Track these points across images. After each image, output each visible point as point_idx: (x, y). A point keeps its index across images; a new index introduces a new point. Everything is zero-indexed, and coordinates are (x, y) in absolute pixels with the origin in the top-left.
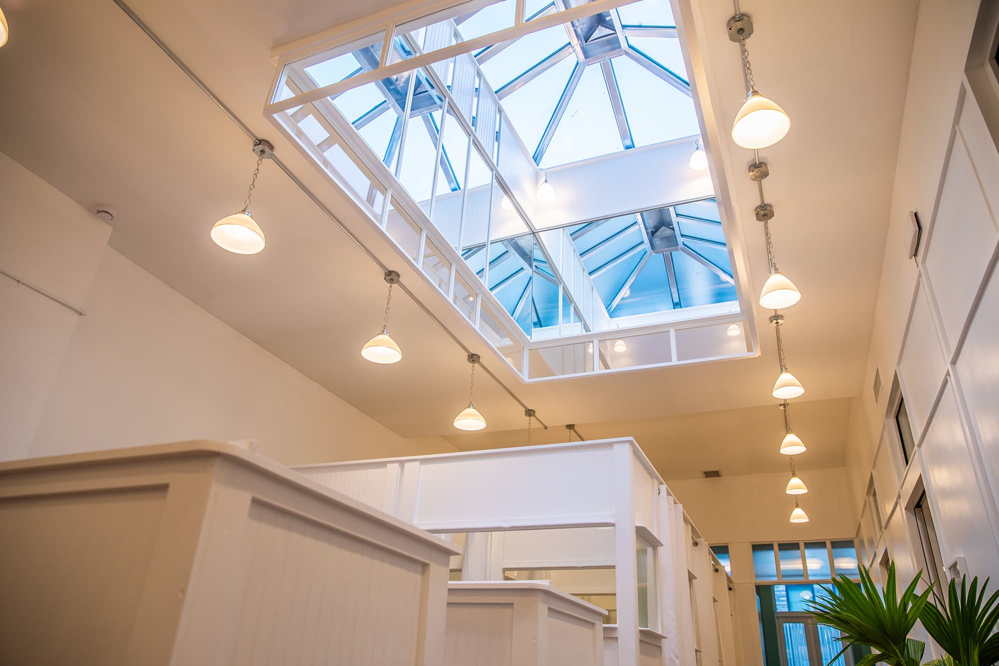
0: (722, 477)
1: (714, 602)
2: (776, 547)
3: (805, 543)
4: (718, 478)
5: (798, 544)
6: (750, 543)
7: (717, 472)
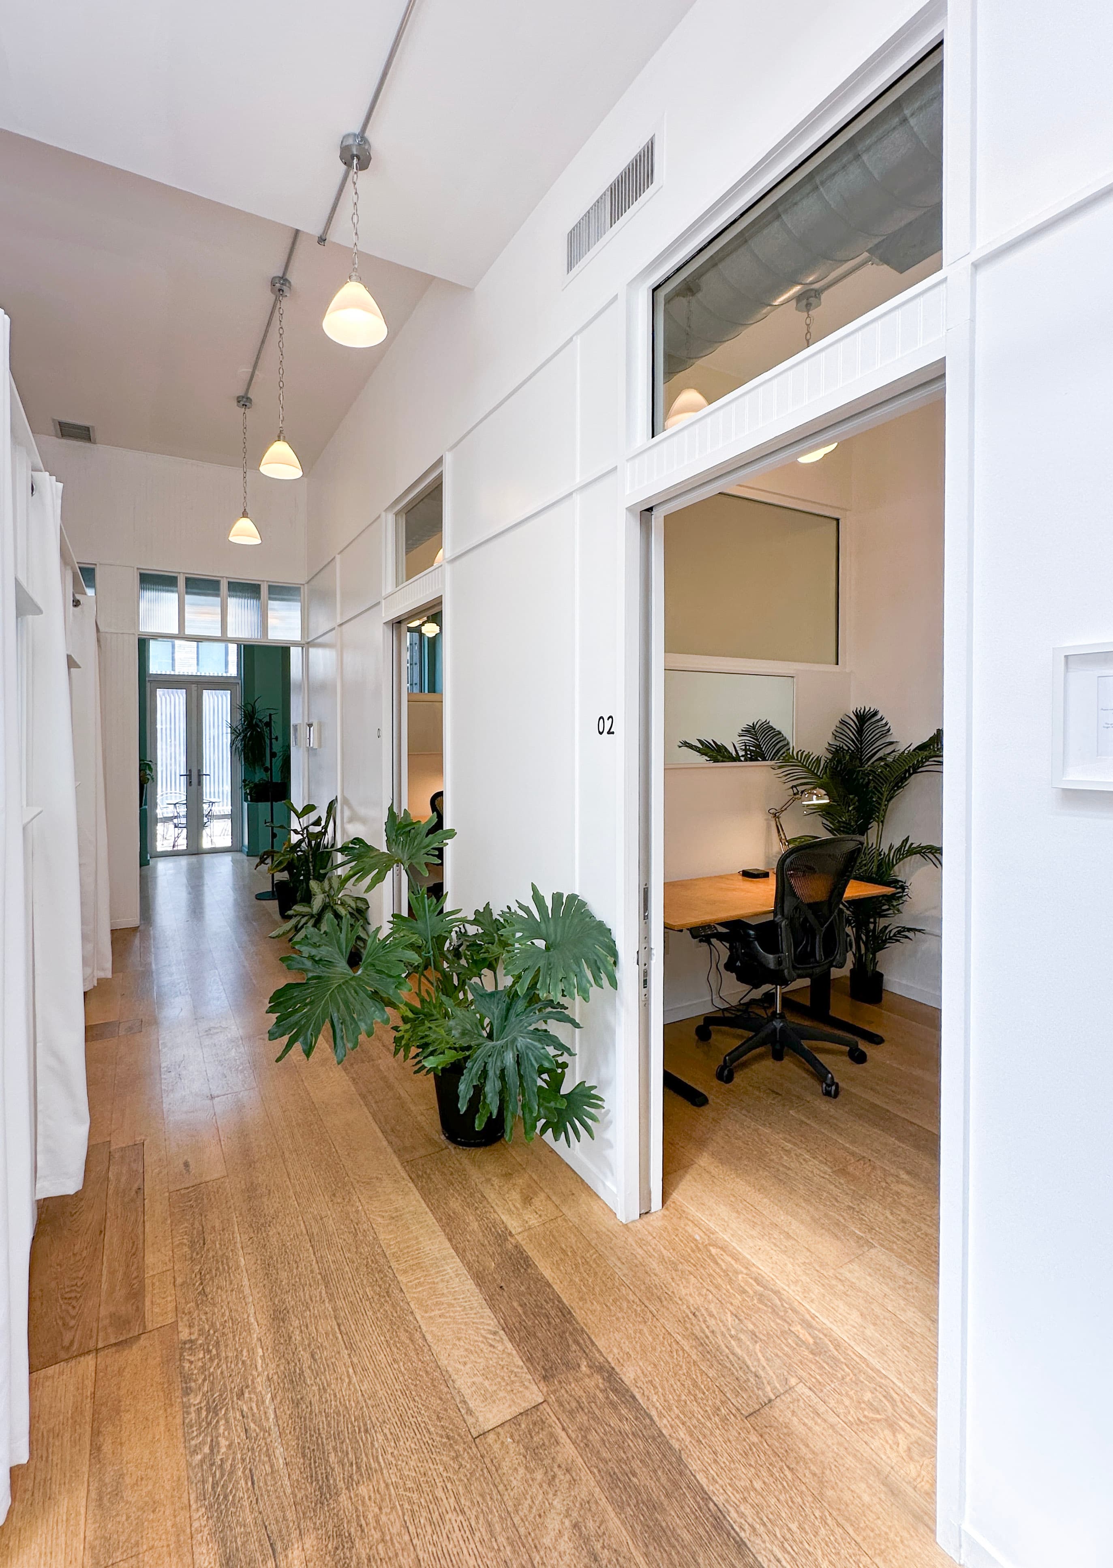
0: (95, 443)
1: (69, 668)
2: (181, 583)
3: (229, 583)
4: (88, 445)
5: (217, 583)
6: (138, 569)
7: (87, 429)
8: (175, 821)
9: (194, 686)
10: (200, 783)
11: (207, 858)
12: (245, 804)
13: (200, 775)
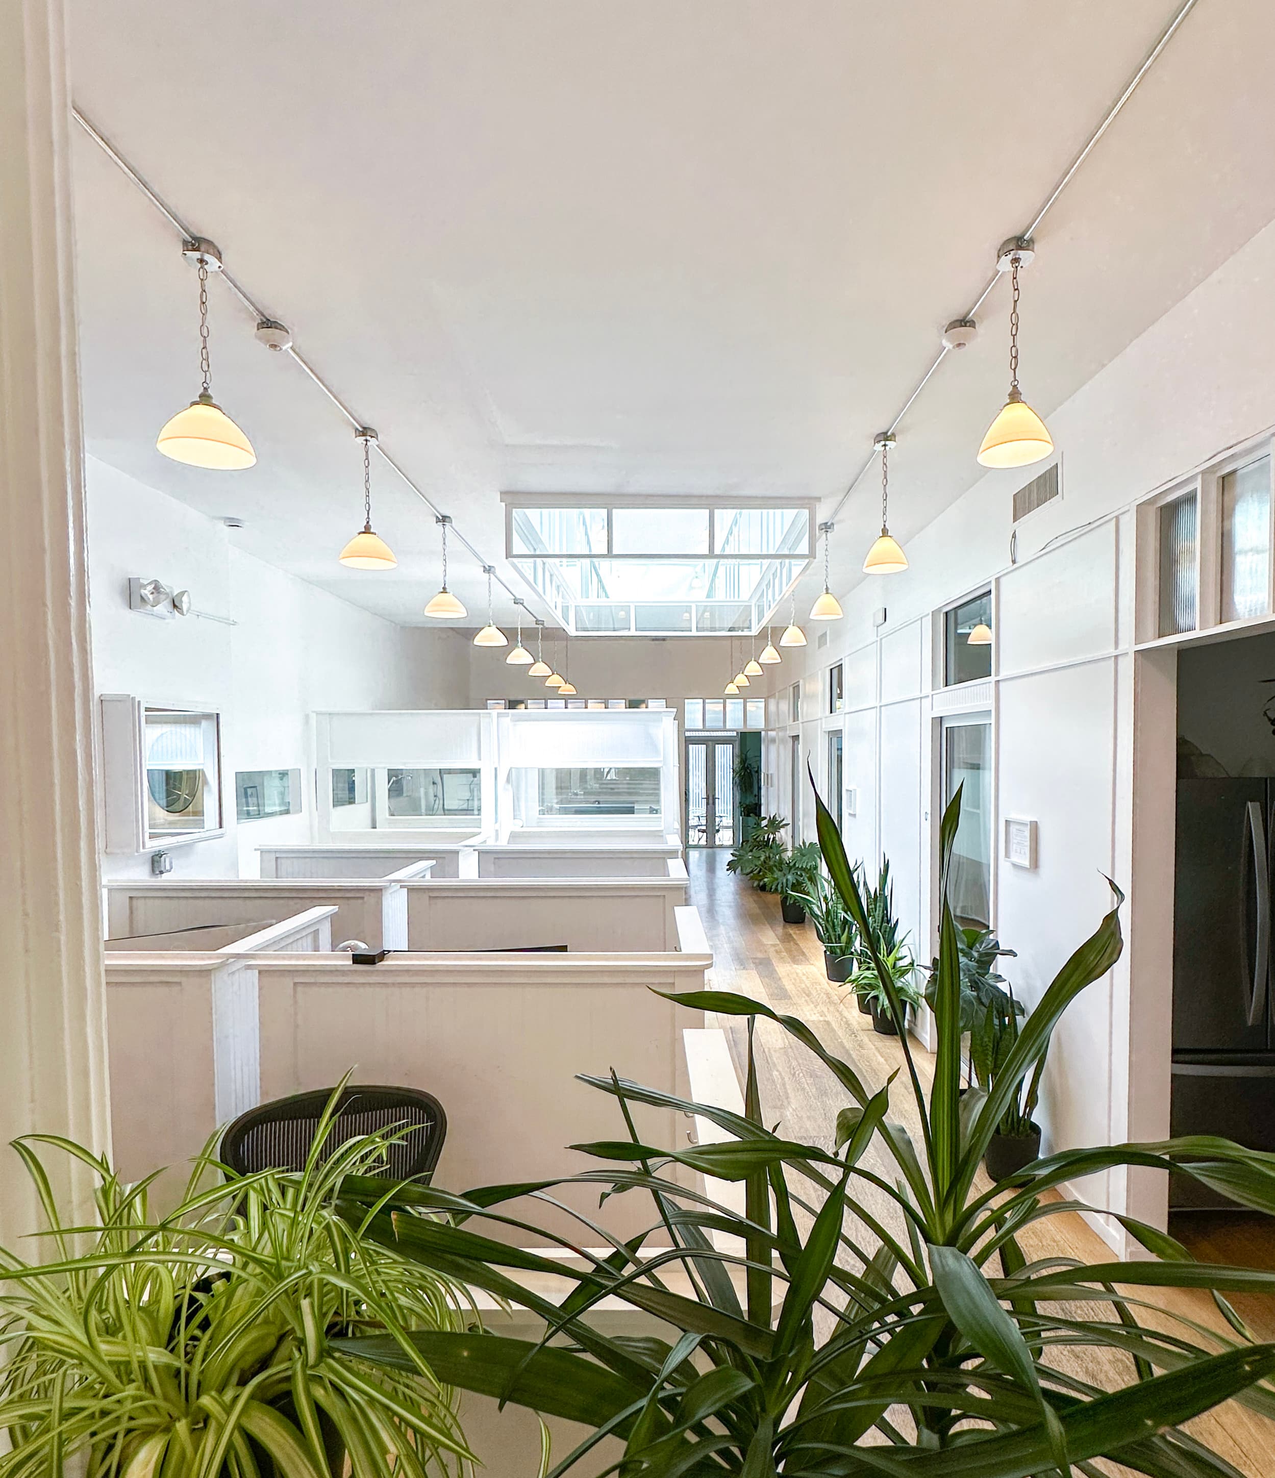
8: (699, 828)
9: (710, 743)
10: (714, 803)
11: (718, 850)
12: (741, 818)
13: (714, 799)
